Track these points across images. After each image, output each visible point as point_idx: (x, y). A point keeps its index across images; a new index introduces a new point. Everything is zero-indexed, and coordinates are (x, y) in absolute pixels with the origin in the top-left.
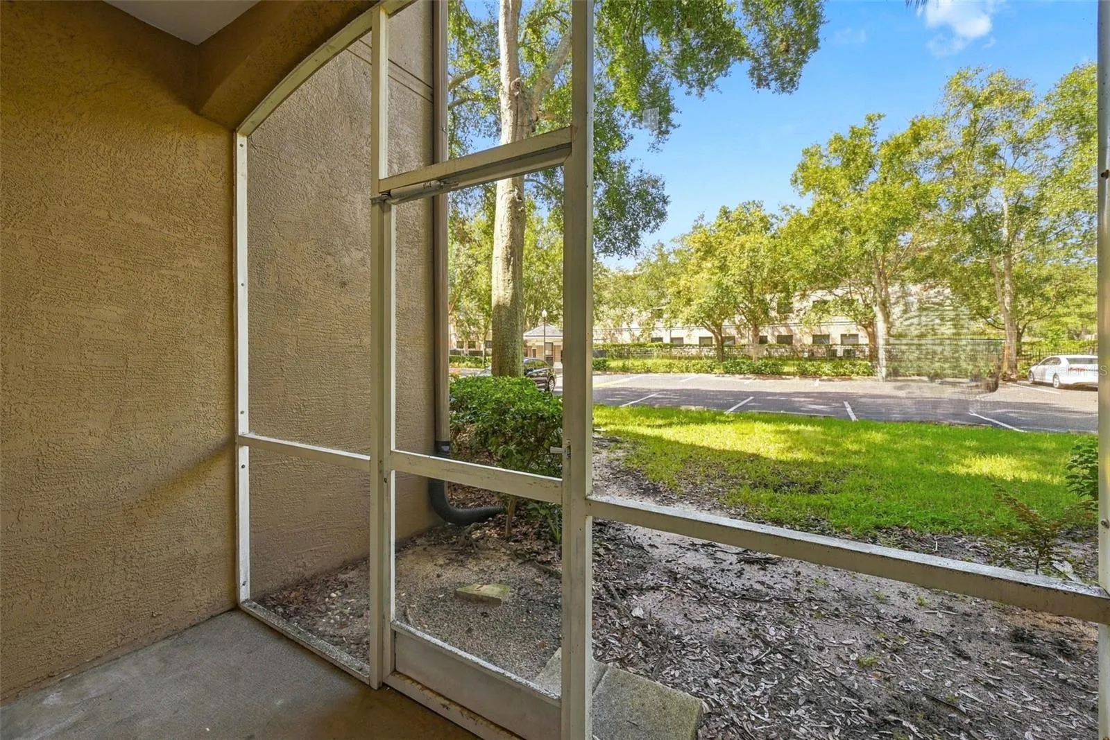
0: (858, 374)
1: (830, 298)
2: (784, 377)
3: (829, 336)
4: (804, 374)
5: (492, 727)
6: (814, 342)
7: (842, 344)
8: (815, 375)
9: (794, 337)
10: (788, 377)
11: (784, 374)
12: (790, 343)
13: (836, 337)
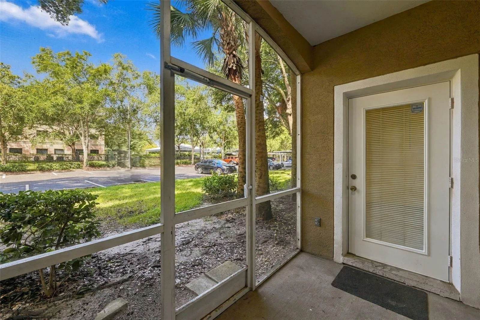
0: (74, 168)
1: (50, 130)
2: (29, 172)
3: (47, 149)
4: (42, 170)
5: (227, 302)
6: (37, 152)
7: (55, 154)
8: (49, 170)
9: (23, 150)
10: (32, 172)
11: (28, 171)
12: (21, 153)
13: (51, 151)
